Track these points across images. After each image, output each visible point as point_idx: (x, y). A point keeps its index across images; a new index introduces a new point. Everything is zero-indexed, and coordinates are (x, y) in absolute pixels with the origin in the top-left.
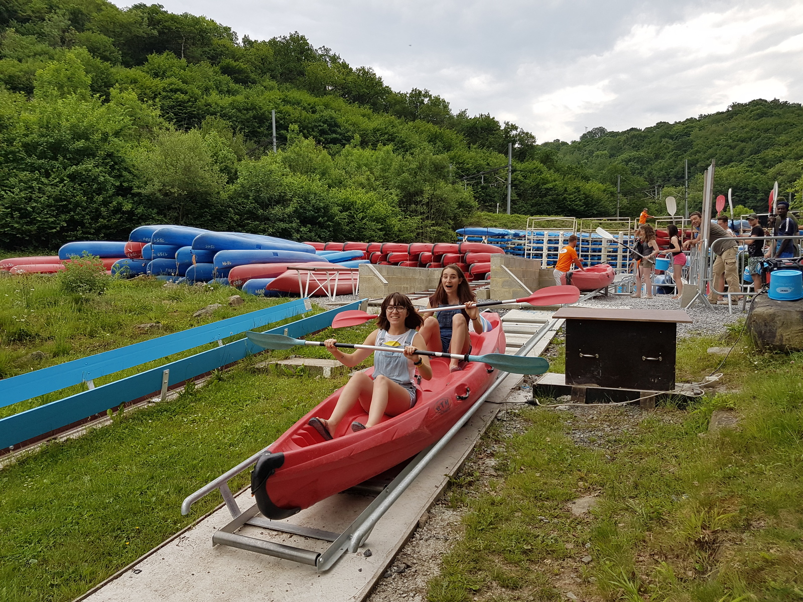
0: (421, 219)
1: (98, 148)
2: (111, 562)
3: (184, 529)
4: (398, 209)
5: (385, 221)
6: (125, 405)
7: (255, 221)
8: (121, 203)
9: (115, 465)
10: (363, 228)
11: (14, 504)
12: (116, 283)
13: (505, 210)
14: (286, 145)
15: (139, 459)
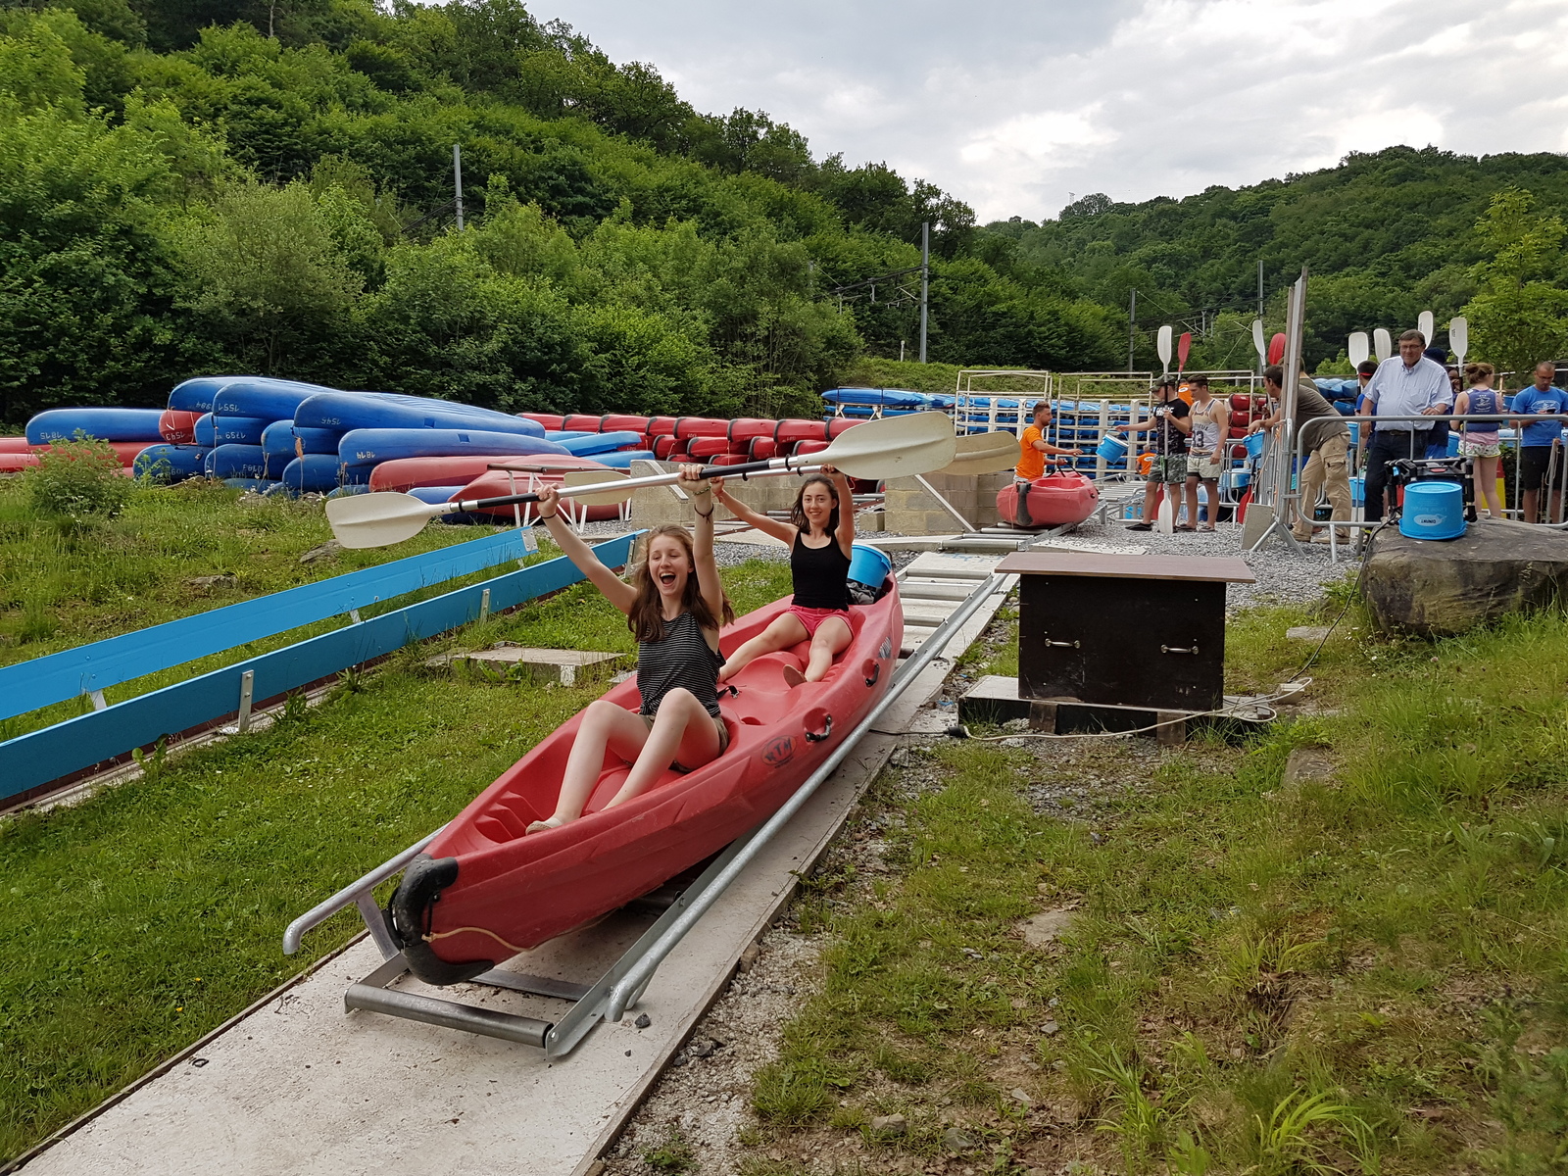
0: (755, 369)
1: (100, 217)
2: (147, 1044)
3: (290, 982)
4: (708, 350)
5: (684, 372)
6: (168, 740)
7: (422, 369)
8: (151, 330)
9: (151, 859)
10: (640, 386)
12: (143, 492)
13: (916, 355)
14: (482, 214)
15: (198, 847)
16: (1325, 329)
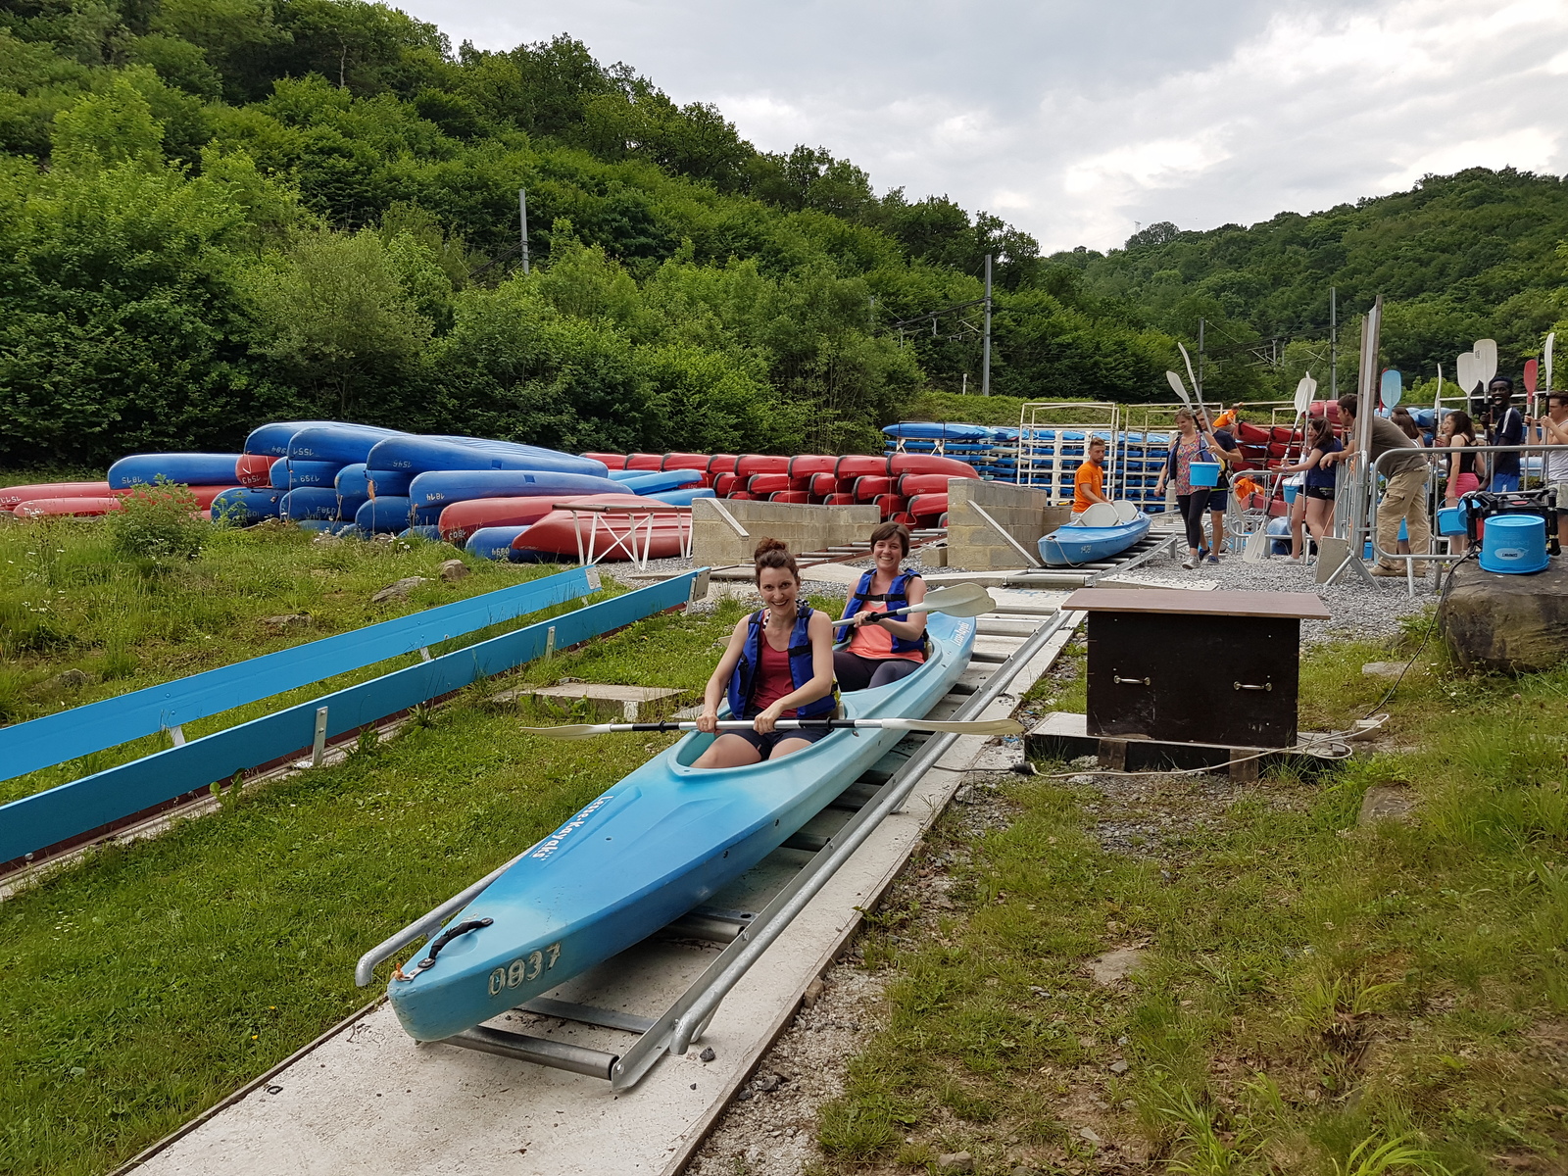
0: (815, 405)
1: (178, 266)
2: (224, 1071)
3: (362, 1011)
4: (768, 386)
5: (745, 409)
6: (244, 774)
7: (488, 411)
8: (228, 375)
10: (701, 424)
11: (37, 963)
12: (220, 534)
13: (979, 388)
14: (547, 258)
15: (273, 878)
16: (1400, 356)
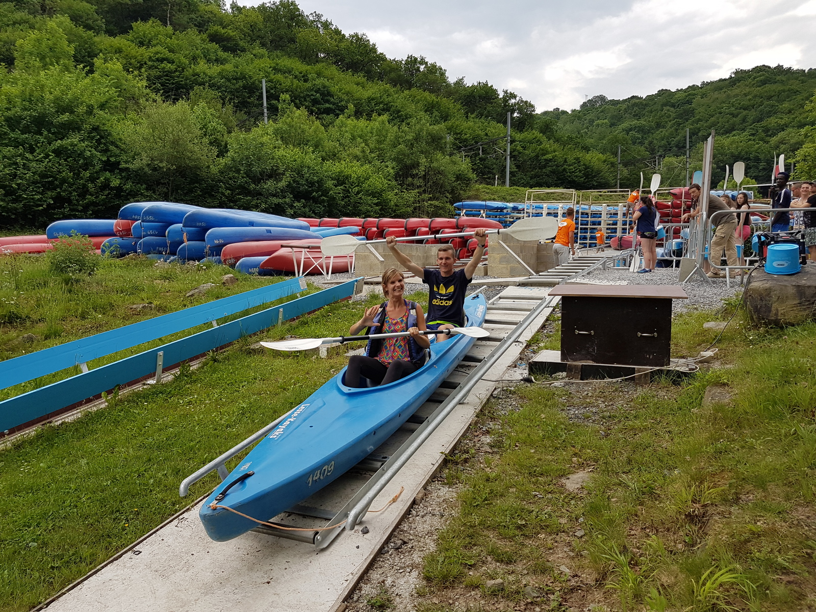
0: (418, 192)
1: (83, 122)
2: (110, 543)
3: (183, 511)
4: (394, 183)
5: (381, 195)
6: (120, 387)
7: (247, 196)
8: (109, 179)
9: (112, 448)
10: (359, 203)
11: (11, 488)
12: (106, 262)
13: (504, 183)
14: (277, 115)
15: (135, 442)
16: (722, 165)
